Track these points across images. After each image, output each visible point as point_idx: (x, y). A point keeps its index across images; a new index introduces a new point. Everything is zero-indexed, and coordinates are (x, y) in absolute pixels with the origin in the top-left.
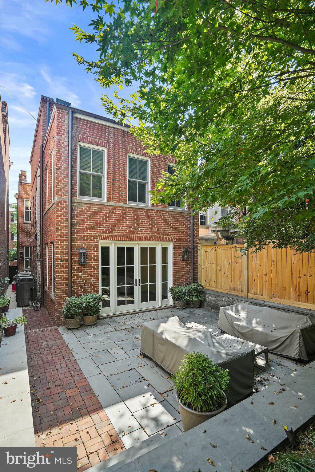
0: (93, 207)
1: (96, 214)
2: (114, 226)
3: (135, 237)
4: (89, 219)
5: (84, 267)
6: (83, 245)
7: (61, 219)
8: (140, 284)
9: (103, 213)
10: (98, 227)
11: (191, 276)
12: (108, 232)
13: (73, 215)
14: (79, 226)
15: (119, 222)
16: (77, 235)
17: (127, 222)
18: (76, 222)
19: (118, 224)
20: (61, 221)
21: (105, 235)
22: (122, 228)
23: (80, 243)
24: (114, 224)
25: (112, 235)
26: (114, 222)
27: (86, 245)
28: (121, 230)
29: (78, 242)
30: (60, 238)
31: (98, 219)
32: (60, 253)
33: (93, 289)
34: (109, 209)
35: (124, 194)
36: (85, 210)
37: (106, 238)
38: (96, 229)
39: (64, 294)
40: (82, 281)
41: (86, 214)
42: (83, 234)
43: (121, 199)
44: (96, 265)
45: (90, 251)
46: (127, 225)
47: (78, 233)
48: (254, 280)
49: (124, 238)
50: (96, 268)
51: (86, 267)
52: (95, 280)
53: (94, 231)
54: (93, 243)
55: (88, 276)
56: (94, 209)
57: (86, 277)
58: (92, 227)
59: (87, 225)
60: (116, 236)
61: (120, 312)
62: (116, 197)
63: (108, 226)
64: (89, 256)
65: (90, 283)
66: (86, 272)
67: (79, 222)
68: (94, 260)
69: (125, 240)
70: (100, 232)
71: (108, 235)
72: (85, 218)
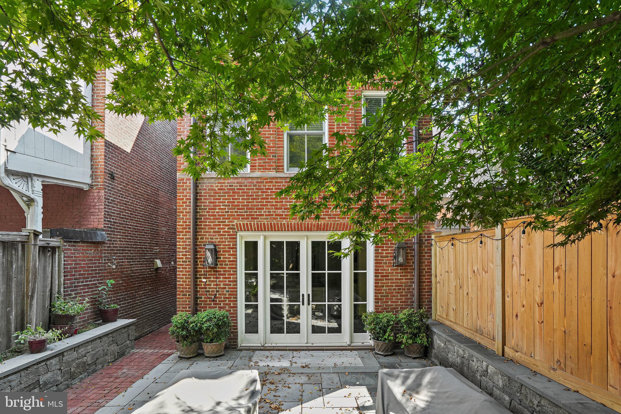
0: (228, 183)
1: (233, 193)
2: (260, 209)
3: (298, 225)
4: (221, 200)
5: (214, 271)
6: (213, 239)
7: (183, 203)
8: (311, 303)
9: (244, 189)
10: (236, 212)
11: (413, 296)
12: (252, 218)
13: (200, 196)
14: (207, 212)
15: (269, 202)
16: (204, 225)
17: (282, 202)
18: (204, 206)
19: (267, 205)
20: (183, 206)
21: (247, 224)
22: (275, 212)
23: (209, 235)
24: (261, 205)
25: (257, 224)
26: (260, 202)
27: (217, 238)
28: (272, 215)
29: (206, 235)
30: (181, 230)
31: (236, 199)
32: (181, 250)
33: (227, 304)
34: (253, 183)
35: (278, 156)
36: (216, 188)
37: (247, 228)
38: (232, 215)
39: (186, 308)
40: (212, 291)
41: (217, 193)
42: (212, 222)
43: (272, 166)
44: (232, 268)
45: (223, 248)
46: (283, 205)
47: (206, 222)
48: (517, 316)
49: (278, 227)
50: (232, 272)
51: (217, 271)
52: (231, 291)
53: (230, 219)
54: (228, 235)
55: (220, 285)
56: (230, 186)
57: (217, 285)
58: (226, 212)
59: (219, 209)
60: (264, 224)
61: (274, 345)
62: (264, 163)
63: (251, 209)
64: (221, 255)
65: (224, 294)
66: (217, 278)
67: (208, 206)
68: (229, 261)
69: (278, 230)
70: (239, 219)
71: (250, 224)
72: (217, 199)
